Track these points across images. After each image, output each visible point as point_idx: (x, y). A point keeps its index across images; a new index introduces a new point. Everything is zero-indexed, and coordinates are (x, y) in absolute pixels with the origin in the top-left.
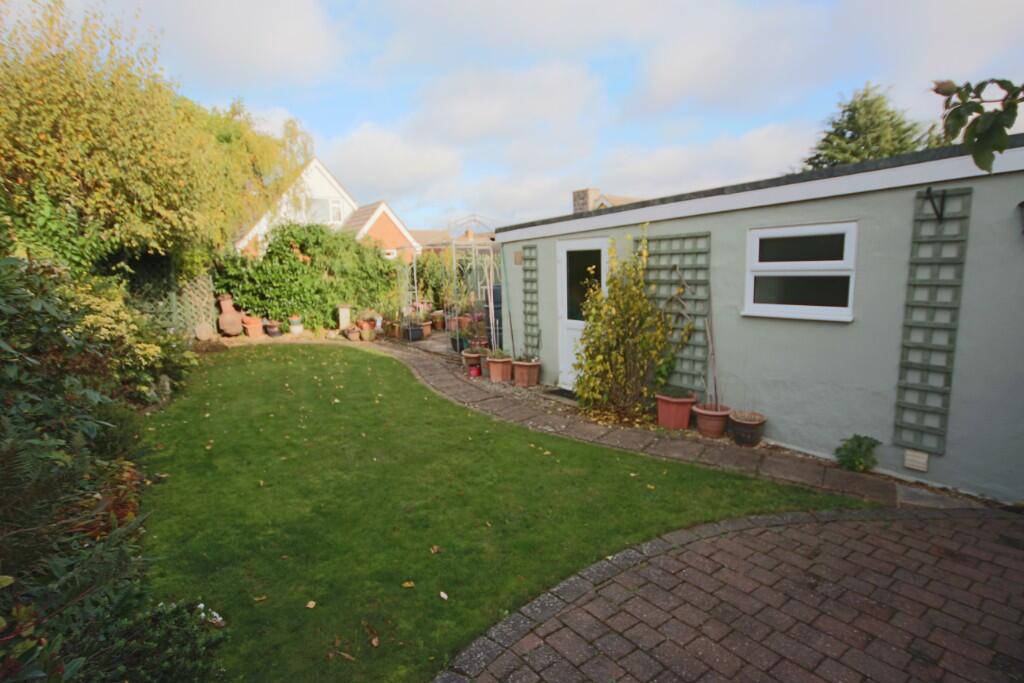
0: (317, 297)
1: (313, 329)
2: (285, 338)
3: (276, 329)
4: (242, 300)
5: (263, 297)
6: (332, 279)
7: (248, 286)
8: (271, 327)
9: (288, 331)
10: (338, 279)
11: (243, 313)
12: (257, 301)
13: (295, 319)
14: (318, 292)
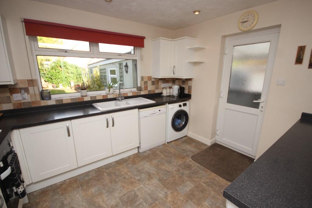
0: (66, 79)
1: (65, 87)
2: (58, 89)
3: (55, 87)
4: (46, 79)
5: (51, 79)
6: (69, 75)
7: (47, 76)
8: (54, 86)
9: (59, 87)
10: (70, 75)
11: (47, 82)
12: (51, 80)
13: (60, 84)
14: (66, 78)
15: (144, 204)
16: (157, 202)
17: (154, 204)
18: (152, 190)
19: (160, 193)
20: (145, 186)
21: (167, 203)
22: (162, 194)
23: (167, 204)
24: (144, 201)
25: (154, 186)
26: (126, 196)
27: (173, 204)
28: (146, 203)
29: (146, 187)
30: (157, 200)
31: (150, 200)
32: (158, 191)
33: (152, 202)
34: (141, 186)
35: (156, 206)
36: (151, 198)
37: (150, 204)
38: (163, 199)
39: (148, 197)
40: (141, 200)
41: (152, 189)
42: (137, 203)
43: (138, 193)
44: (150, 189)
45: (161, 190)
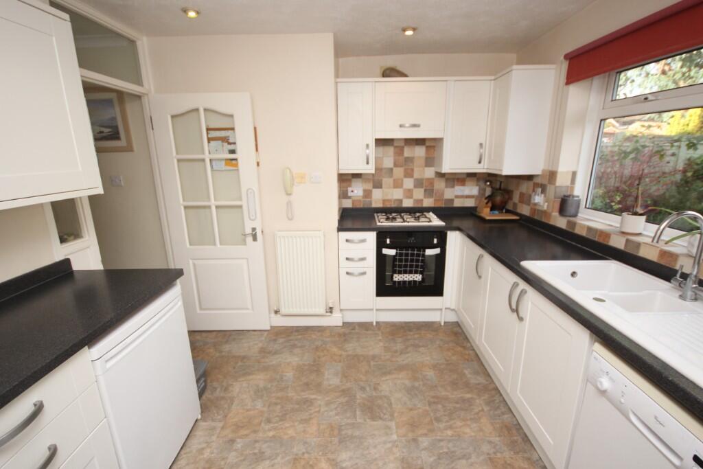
15: (349, 421)
16: (336, 440)
17: (336, 432)
18: (368, 448)
19: (351, 458)
20: (390, 442)
21: (321, 453)
22: (345, 460)
23: (318, 453)
24: (354, 423)
25: (376, 459)
26: (386, 405)
27: (308, 463)
28: (347, 424)
29: (385, 443)
30: (340, 442)
31: (350, 432)
32: (357, 458)
33: (343, 433)
34: (395, 437)
35: (330, 434)
36: (352, 437)
37: (343, 428)
38: (332, 453)
39: (357, 433)
40: (359, 421)
41: (373, 451)
42: (358, 413)
43: (379, 423)
44: (375, 447)
45: (357, 464)
